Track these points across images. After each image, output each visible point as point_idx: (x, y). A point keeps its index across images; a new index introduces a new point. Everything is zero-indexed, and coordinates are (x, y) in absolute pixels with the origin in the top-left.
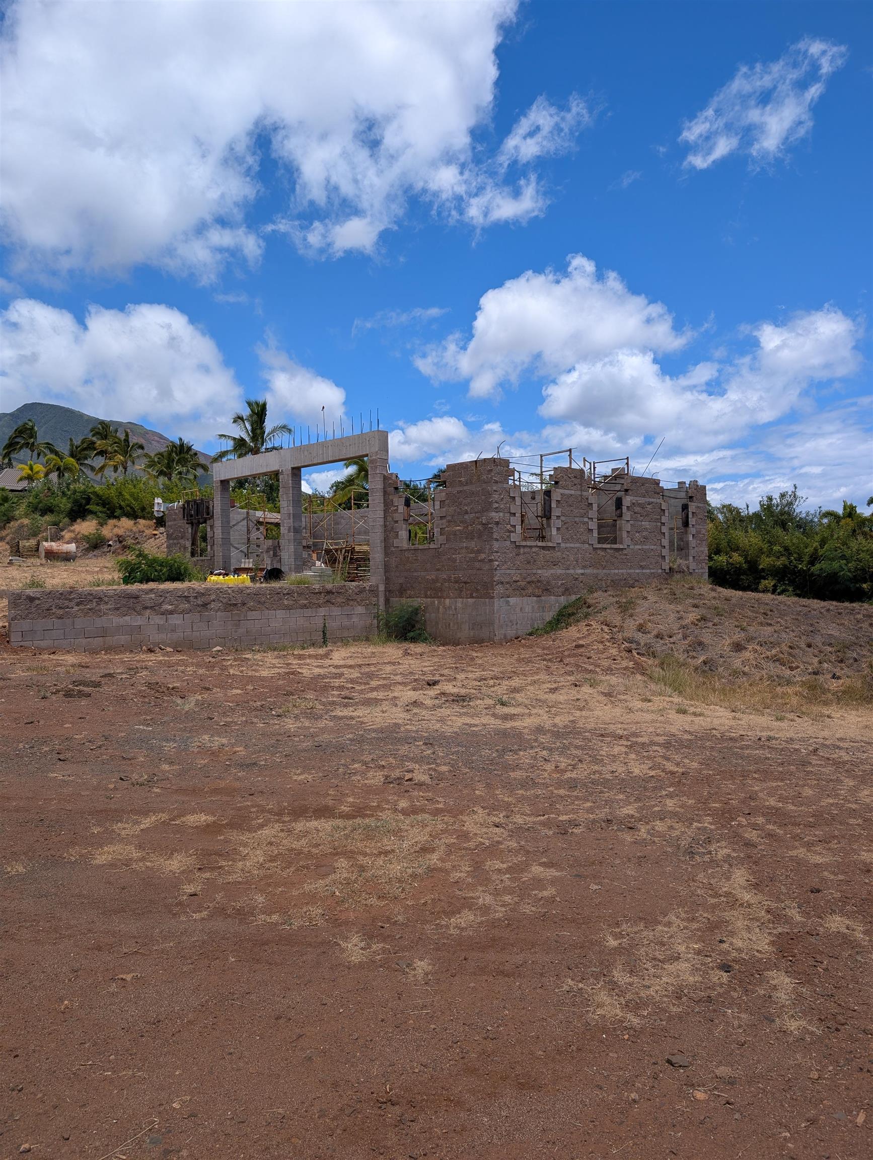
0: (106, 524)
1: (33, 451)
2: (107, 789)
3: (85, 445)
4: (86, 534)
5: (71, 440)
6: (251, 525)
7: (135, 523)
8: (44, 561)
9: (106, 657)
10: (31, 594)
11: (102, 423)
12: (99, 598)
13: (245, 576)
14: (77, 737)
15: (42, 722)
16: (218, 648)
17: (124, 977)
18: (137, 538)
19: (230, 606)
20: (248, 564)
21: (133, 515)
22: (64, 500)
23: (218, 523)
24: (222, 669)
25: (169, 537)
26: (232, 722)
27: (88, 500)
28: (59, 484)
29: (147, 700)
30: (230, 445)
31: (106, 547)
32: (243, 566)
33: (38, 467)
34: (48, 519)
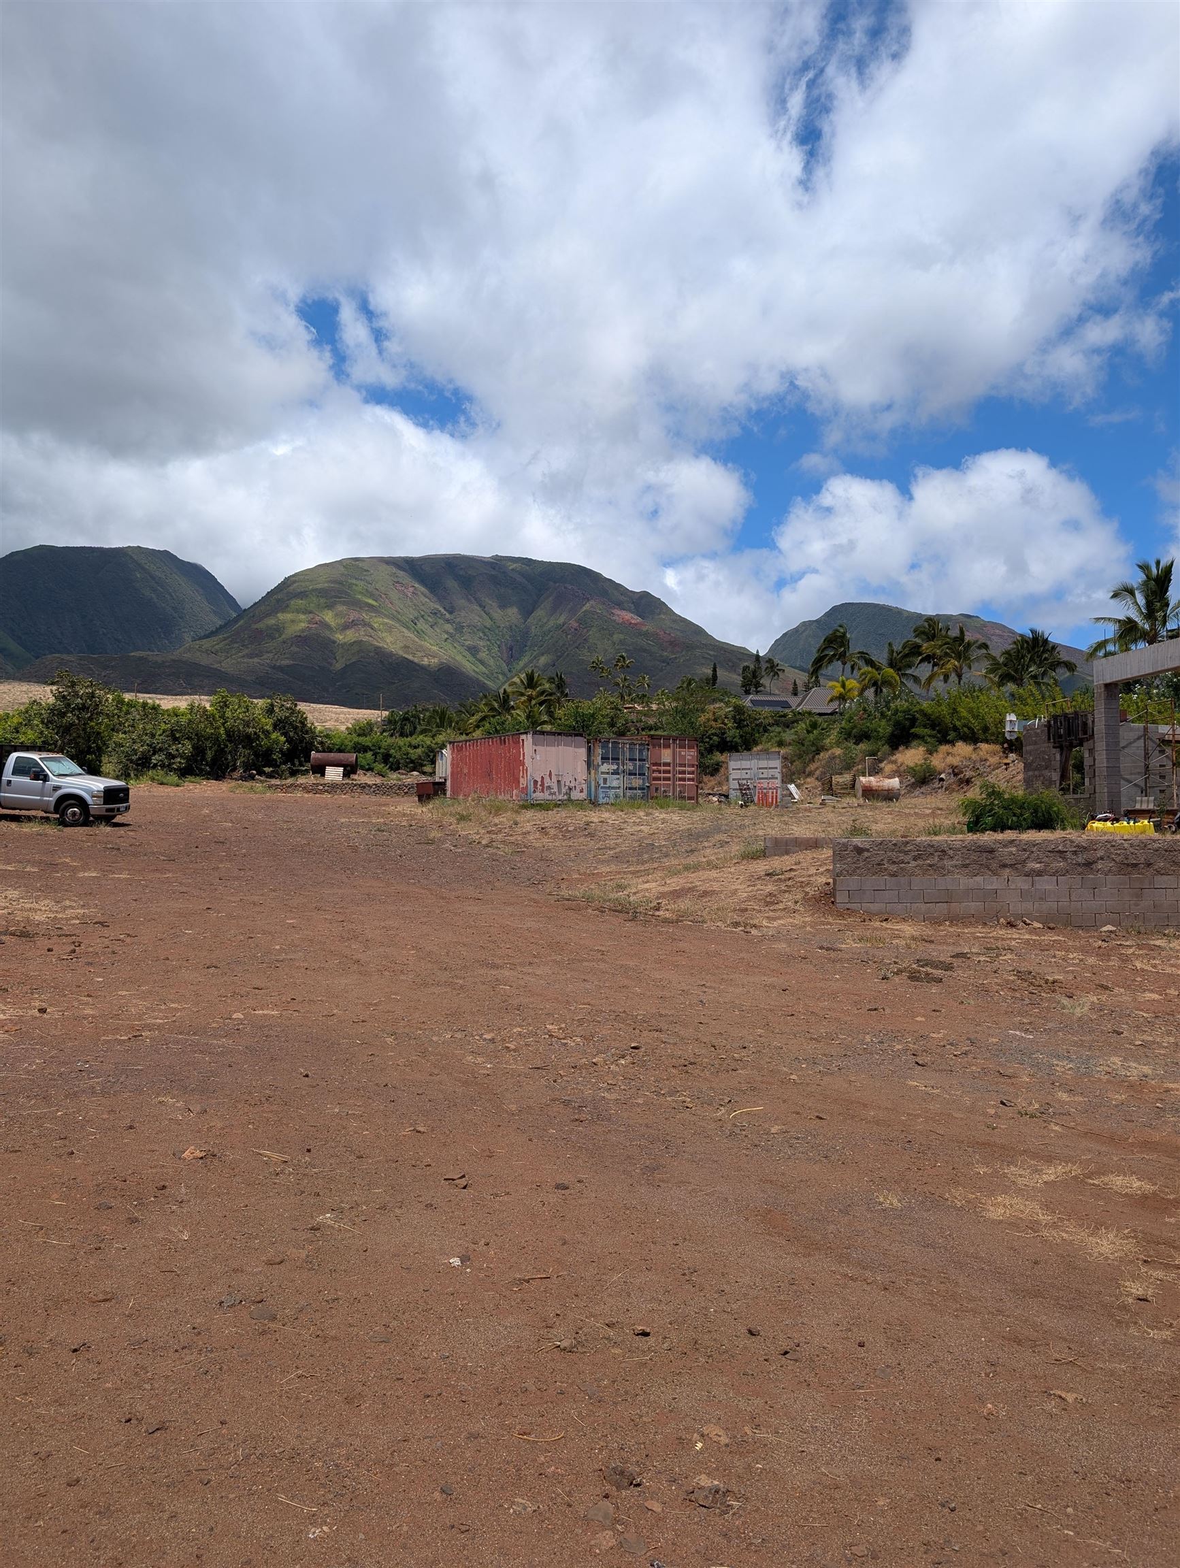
0: (937, 751)
1: (844, 664)
2: (985, 1114)
3: (907, 651)
4: (912, 765)
5: (890, 644)
6: (1151, 745)
7: (975, 749)
8: (861, 801)
9: (952, 930)
10: (859, 844)
11: (930, 620)
12: (943, 851)
13: (1146, 822)
14: (934, 1035)
15: (888, 1011)
16: (1110, 928)
17: (1063, 1396)
18: (978, 769)
19: (1128, 866)
20: (1148, 803)
21: (972, 738)
22: (883, 722)
23: (1101, 745)
24: (1123, 961)
25: (1027, 767)
26: (1154, 1042)
27: (913, 721)
28: (876, 703)
29: (1018, 995)
30: (1111, 631)
31: (936, 781)
32: (1138, 807)
33: (852, 683)
34: (864, 748)
